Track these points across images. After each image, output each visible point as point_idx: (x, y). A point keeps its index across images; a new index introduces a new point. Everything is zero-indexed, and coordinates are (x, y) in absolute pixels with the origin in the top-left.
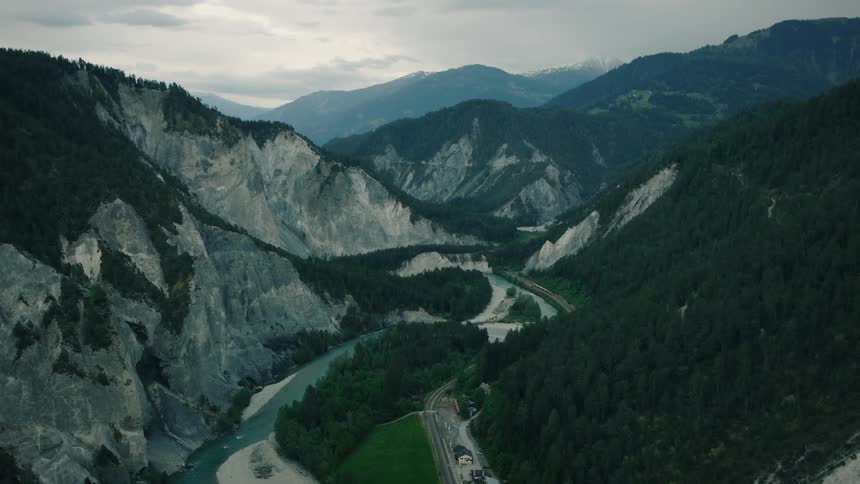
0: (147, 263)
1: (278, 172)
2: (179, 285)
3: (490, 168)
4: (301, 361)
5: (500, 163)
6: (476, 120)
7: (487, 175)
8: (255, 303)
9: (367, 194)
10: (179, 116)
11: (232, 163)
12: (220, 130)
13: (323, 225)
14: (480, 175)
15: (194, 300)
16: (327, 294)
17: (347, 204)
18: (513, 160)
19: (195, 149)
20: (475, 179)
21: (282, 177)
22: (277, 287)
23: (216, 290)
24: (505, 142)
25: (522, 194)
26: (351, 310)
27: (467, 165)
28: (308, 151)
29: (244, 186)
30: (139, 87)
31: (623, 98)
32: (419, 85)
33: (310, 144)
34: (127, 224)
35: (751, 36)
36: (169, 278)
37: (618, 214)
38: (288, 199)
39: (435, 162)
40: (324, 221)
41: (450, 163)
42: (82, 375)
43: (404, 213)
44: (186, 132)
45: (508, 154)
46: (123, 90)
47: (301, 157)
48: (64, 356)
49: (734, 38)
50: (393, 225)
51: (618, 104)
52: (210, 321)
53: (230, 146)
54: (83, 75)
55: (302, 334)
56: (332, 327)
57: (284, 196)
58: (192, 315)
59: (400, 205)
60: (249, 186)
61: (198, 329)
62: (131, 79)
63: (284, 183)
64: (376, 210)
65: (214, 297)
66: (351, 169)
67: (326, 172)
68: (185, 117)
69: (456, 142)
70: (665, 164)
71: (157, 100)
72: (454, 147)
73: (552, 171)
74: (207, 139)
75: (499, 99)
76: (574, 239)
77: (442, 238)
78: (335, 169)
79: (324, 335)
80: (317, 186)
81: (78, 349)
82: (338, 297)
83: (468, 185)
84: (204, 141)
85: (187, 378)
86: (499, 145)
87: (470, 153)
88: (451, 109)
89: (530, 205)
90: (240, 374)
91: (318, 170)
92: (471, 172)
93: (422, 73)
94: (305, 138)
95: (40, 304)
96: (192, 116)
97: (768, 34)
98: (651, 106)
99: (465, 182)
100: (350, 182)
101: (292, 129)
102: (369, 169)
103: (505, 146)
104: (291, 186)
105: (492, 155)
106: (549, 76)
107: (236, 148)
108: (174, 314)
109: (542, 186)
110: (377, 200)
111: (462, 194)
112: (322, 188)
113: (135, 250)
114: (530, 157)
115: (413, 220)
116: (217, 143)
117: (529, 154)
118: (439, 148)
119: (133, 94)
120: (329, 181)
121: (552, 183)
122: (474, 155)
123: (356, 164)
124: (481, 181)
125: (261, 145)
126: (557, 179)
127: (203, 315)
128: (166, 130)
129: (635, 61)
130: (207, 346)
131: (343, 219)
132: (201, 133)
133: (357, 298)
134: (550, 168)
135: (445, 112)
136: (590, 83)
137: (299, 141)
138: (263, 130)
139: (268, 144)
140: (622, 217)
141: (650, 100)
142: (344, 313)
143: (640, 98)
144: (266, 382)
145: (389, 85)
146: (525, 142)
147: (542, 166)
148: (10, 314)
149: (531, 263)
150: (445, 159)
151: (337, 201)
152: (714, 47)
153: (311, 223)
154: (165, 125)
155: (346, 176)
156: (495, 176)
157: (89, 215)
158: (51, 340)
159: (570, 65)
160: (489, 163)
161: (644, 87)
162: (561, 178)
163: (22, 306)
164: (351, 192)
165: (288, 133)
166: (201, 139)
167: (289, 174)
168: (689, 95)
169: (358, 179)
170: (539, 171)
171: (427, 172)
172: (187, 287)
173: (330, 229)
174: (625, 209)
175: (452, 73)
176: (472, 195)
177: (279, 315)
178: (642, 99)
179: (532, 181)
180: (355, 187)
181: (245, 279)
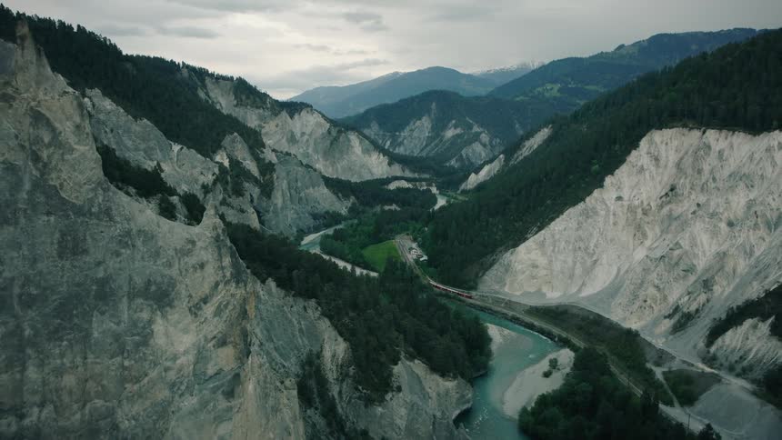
0: (251, 166)
1: (303, 134)
2: (268, 177)
3: (443, 137)
4: (327, 226)
5: (450, 133)
6: (434, 104)
7: (441, 141)
8: (302, 195)
9: (360, 149)
10: (244, 98)
11: (277, 126)
12: (269, 106)
13: (333, 166)
14: (436, 141)
15: (276, 184)
16: (340, 195)
17: (347, 154)
18: (458, 131)
19: (254, 117)
20: (433, 145)
21: (306, 137)
22: (313, 187)
23: (285, 181)
24: (452, 119)
25: (463, 152)
26: (353, 204)
27: (427, 134)
28: (322, 121)
29: (284, 140)
30: (219, 79)
31: (540, 89)
32: (395, 81)
33: (323, 116)
34: (240, 146)
35: (634, 45)
36: (263, 173)
37: (516, 155)
38: (310, 151)
39: (405, 133)
40: (333, 164)
41: (415, 134)
42: (233, 207)
43: (384, 160)
44: (249, 107)
45: (456, 127)
46: (208, 81)
47: (319, 125)
48: (224, 199)
49: (622, 47)
50: (377, 166)
51: (536, 93)
52: (283, 195)
53: (276, 115)
54: (185, 72)
55: (327, 212)
56: (344, 211)
57: (307, 149)
58: (275, 191)
59: (381, 155)
60: (287, 139)
61: (278, 199)
62: (212, 75)
63: (307, 141)
64: (366, 159)
65: (285, 184)
66: (349, 132)
67: (334, 133)
68: (248, 98)
69: (420, 119)
70: (546, 126)
71: (229, 87)
72: (418, 123)
73: (485, 138)
74: (261, 111)
75: (451, 90)
76: (489, 171)
77: (408, 174)
78: (340, 132)
79: (339, 215)
80: (329, 142)
81: (230, 197)
82: (346, 197)
83: (428, 148)
84: (259, 113)
85: (273, 222)
86: (450, 121)
87: (430, 126)
88: (417, 97)
89: (468, 158)
90: (297, 227)
91: (329, 132)
92: (430, 140)
93: (397, 73)
94: (320, 113)
95: (210, 176)
96: (252, 97)
97: (646, 44)
98: (558, 95)
99: (426, 146)
100: (349, 141)
101: (311, 107)
102: (361, 133)
103: (454, 122)
104: (312, 142)
105: (444, 127)
106: (493, 74)
107: (279, 116)
108: (267, 190)
109: (477, 147)
110: (366, 151)
111: (424, 154)
112: (332, 144)
113: (244, 159)
114: (471, 129)
115: (390, 164)
116: (267, 113)
117: (471, 127)
118: (408, 124)
119: (213, 83)
120: (336, 139)
121: (484, 146)
122: (432, 127)
123: (353, 129)
124: (436, 145)
125: (292, 117)
126: (487, 143)
127: (280, 193)
128: (236, 106)
129: (551, 63)
130: (282, 208)
131: (345, 163)
132: (257, 108)
133: (357, 198)
134: (483, 135)
135: (412, 99)
136: (520, 78)
137: (316, 114)
138: (293, 108)
139: (296, 117)
140: (518, 157)
141: (558, 91)
142: (349, 205)
143: (552, 89)
144: (310, 232)
145: (375, 80)
146: (467, 119)
147: (478, 134)
148: (198, 180)
149: (463, 187)
150: (412, 130)
151: (341, 152)
152: (606, 53)
153: (325, 166)
154: (235, 102)
155: (347, 137)
156: (446, 142)
157: (221, 141)
158: (218, 192)
159: (508, 67)
160: (442, 134)
161: (554, 81)
162: (491, 142)
163: (203, 177)
164: (349, 147)
165: (309, 109)
166: (257, 111)
167: (310, 135)
168: (587, 87)
169: (354, 138)
170: (476, 137)
171: (400, 140)
172: (272, 177)
173: (337, 168)
174: (520, 153)
175: (420, 72)
176: (431, 155)
177: (315, 202)
178: (553, 90)
179: (471, 143)
180: (352, 143)
181: (297, 181)
